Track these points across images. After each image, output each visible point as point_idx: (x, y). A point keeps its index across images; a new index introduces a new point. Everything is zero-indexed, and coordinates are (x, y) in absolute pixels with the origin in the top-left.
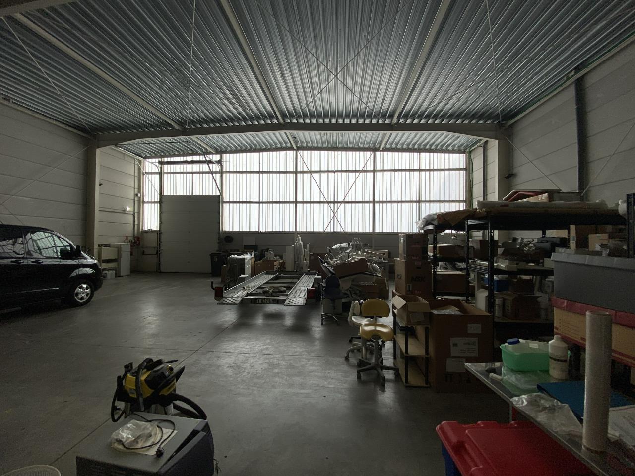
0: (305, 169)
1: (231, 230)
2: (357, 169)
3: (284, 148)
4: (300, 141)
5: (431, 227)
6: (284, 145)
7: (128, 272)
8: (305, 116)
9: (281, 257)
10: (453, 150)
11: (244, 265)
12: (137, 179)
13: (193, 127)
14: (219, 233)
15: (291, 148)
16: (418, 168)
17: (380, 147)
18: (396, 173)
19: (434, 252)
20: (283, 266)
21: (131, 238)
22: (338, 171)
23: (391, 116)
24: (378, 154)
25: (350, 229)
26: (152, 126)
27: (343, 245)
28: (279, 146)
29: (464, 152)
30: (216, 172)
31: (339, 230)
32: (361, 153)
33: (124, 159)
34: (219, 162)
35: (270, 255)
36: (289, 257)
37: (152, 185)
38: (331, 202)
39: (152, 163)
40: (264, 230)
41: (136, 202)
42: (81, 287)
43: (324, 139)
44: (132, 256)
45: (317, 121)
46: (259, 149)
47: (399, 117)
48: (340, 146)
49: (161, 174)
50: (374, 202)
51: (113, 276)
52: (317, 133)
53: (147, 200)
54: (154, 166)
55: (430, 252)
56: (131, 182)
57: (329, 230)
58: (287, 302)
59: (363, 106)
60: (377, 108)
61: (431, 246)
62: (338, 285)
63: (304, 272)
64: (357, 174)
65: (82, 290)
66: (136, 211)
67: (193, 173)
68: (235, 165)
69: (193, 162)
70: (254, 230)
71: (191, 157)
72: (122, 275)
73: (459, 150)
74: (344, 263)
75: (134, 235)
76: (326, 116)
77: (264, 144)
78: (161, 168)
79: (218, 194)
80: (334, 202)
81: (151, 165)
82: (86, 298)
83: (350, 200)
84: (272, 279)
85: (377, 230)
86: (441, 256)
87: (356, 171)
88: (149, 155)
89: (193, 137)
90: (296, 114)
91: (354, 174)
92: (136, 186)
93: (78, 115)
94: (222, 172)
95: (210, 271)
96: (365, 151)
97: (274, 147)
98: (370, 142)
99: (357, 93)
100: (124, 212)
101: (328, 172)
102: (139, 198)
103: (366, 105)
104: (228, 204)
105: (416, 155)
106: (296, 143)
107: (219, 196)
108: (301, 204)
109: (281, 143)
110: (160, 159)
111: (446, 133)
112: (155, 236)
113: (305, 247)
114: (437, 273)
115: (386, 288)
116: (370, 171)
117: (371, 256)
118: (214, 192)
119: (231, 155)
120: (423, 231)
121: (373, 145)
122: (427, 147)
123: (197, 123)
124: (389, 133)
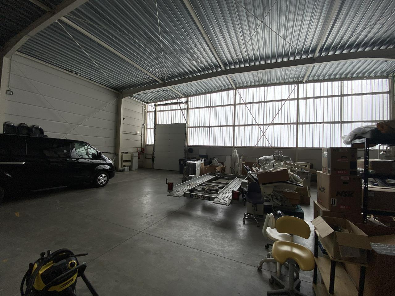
0: (242, 102)
1: (192, 145)
2: (283, 98)
3: (227, 89)
4: (238, 83)
5: (362, 141)
6: (227, 87)
7: (136, 168)
8: (240, 62)
9: (223, 163)
10: (375, 76)
11: (196, 168)
12: (143, 115)
13: (170, 81)
14: (185, 146)
15: (232, 89)
16: (340, 94)
17: (303, 80)
18: (319, 99)
19: (365, 167)
20: (223, 170)
21: (140, 149)
22: (267, 101)
23: (313, 51)
24: (301, 85)
25: (276, 145)
26: (148, 83)
27: (268, 157)
28: (223, 88)
29: (387, 77)
30: (185, 109)
31: (267, 145)
32: (287, 86)
33: (137, 105)
34: (186, 102)
35: (215, 162)
36: (228, 165)
37: (151, 118)
38: (261, 125)
39: (151, 106)
40: (212, 145)
41: (143, 129)
42: (102, 176)
43: (255, 78)
44: (139, 159)
45: (249, 64)
46: (210, 92)
47: (321, 51)
48: (269, 82)
49: (155, 112)
50: (297, 123)
51: (128, 170)
52: (250, 73)
53: (148, 127)
54: (152, 108)
55: (359, 167)
56: (140, 117)
57: (259, 146)
58: (216, 200)
59: (288, 44)
60: (300, 46)
61: (361, 161)
62: (259, 191)
63: (236, 176)
64: (283, 102)
65: (102, 178)
66: (143, 133)
67: (172, 110)
68: (196, 104)
69: (172, 104)
70: (206, 145)
71: (171, 101)
72: (133, 169)
73: (382, 76)
74: (267, 172)
75: (141, 147)
76: (256, 59)
77: (213, 87)
78: (156, 108)
79: (185, 122)
80: (264, 125)
81: (150, 107)
82: (104, 183)
83: (277, 122)
84: (211, 180)
85: (300, 146)
86: (375, 172)
87: (282, 100)
88: (149, 102)
89: (170, 87)
90: (233, 61)
91: (280, 102)
92: (143, 120)
93: (111, 80)
94: (188, 109)
95: (179, 170)
96: (290, 84)
97: (220, 89)
98: (294, 76)
99: (282, 34)
100: (136, 134)
101: (259, 102)
102: (145, 126)
103: (290, 44)
104: (191, 129)
105: (337, 83)
106: (235, 84)
107: (185, 124)
108: (238, 127)
109: (225, 86)
110: (155, 103)
111: (369, 59)
112: (152, 148)
113: (240, 157)
114: (369, 189)
115: (308, 195)
116: (294, 99)
117: (292, 168)
118: (184, 121)
119: (194, 97)
120: (349, 146)
121: (297, 79)
122: (349, 76)
123: (171, 78)
124: (312, 65)
